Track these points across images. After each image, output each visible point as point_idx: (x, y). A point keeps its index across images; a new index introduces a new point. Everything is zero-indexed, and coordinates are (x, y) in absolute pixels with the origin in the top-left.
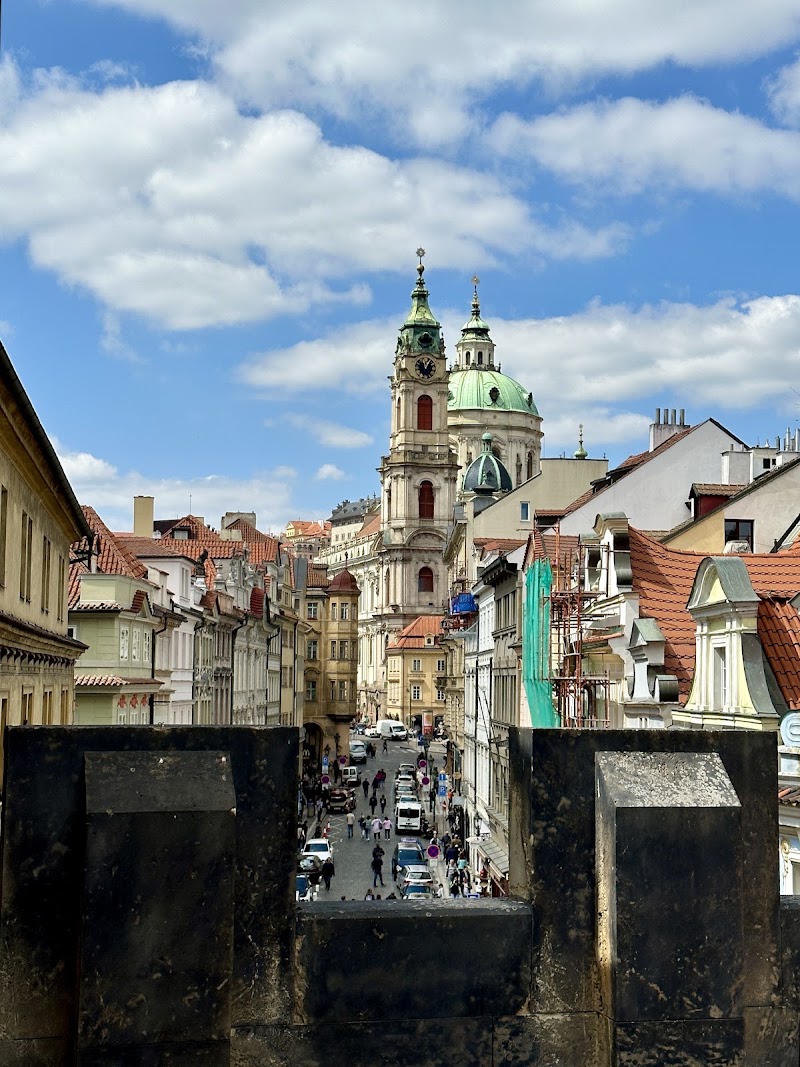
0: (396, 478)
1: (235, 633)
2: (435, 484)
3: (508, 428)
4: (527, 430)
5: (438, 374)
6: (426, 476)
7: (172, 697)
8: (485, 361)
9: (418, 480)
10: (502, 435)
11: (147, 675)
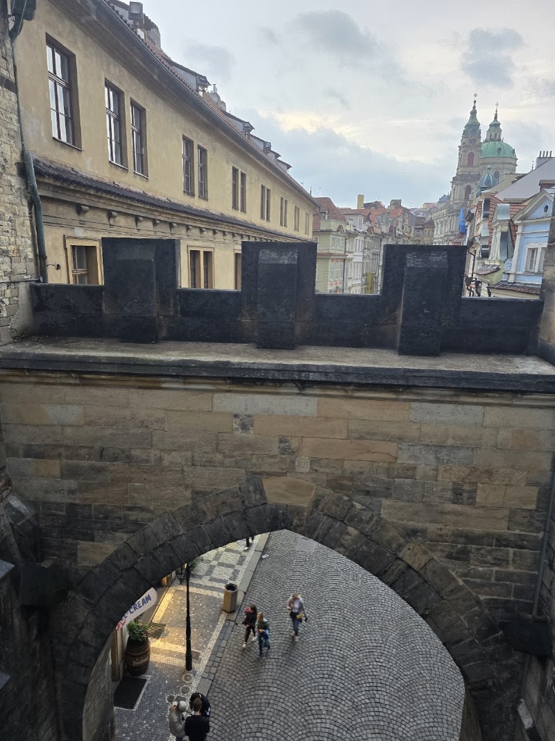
0: (457, 185)
1: (381, 240)
2: (472, 186)
3: (503, 163)
4: (511, 163)
5: (477, 143)
6: (469, 184)
7: (354, 260)
8: (498, 138)
9: (465, 185)
10: (501, 166)
11: (343, 253)
